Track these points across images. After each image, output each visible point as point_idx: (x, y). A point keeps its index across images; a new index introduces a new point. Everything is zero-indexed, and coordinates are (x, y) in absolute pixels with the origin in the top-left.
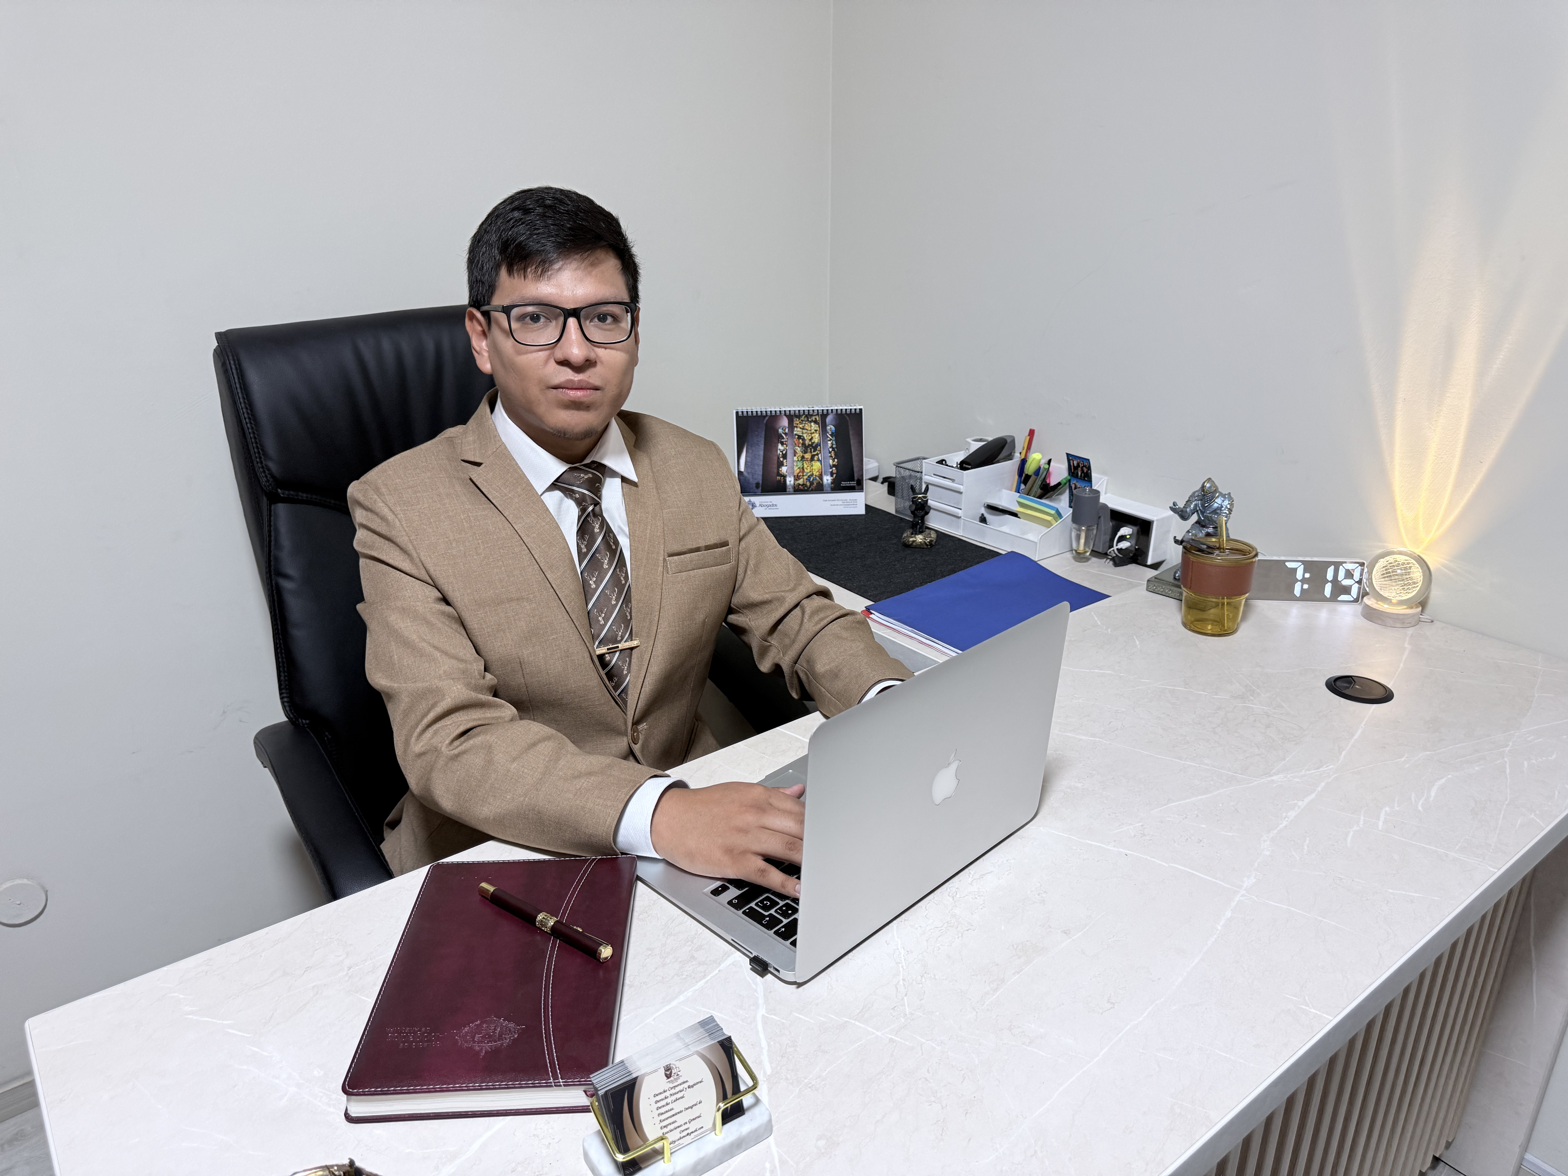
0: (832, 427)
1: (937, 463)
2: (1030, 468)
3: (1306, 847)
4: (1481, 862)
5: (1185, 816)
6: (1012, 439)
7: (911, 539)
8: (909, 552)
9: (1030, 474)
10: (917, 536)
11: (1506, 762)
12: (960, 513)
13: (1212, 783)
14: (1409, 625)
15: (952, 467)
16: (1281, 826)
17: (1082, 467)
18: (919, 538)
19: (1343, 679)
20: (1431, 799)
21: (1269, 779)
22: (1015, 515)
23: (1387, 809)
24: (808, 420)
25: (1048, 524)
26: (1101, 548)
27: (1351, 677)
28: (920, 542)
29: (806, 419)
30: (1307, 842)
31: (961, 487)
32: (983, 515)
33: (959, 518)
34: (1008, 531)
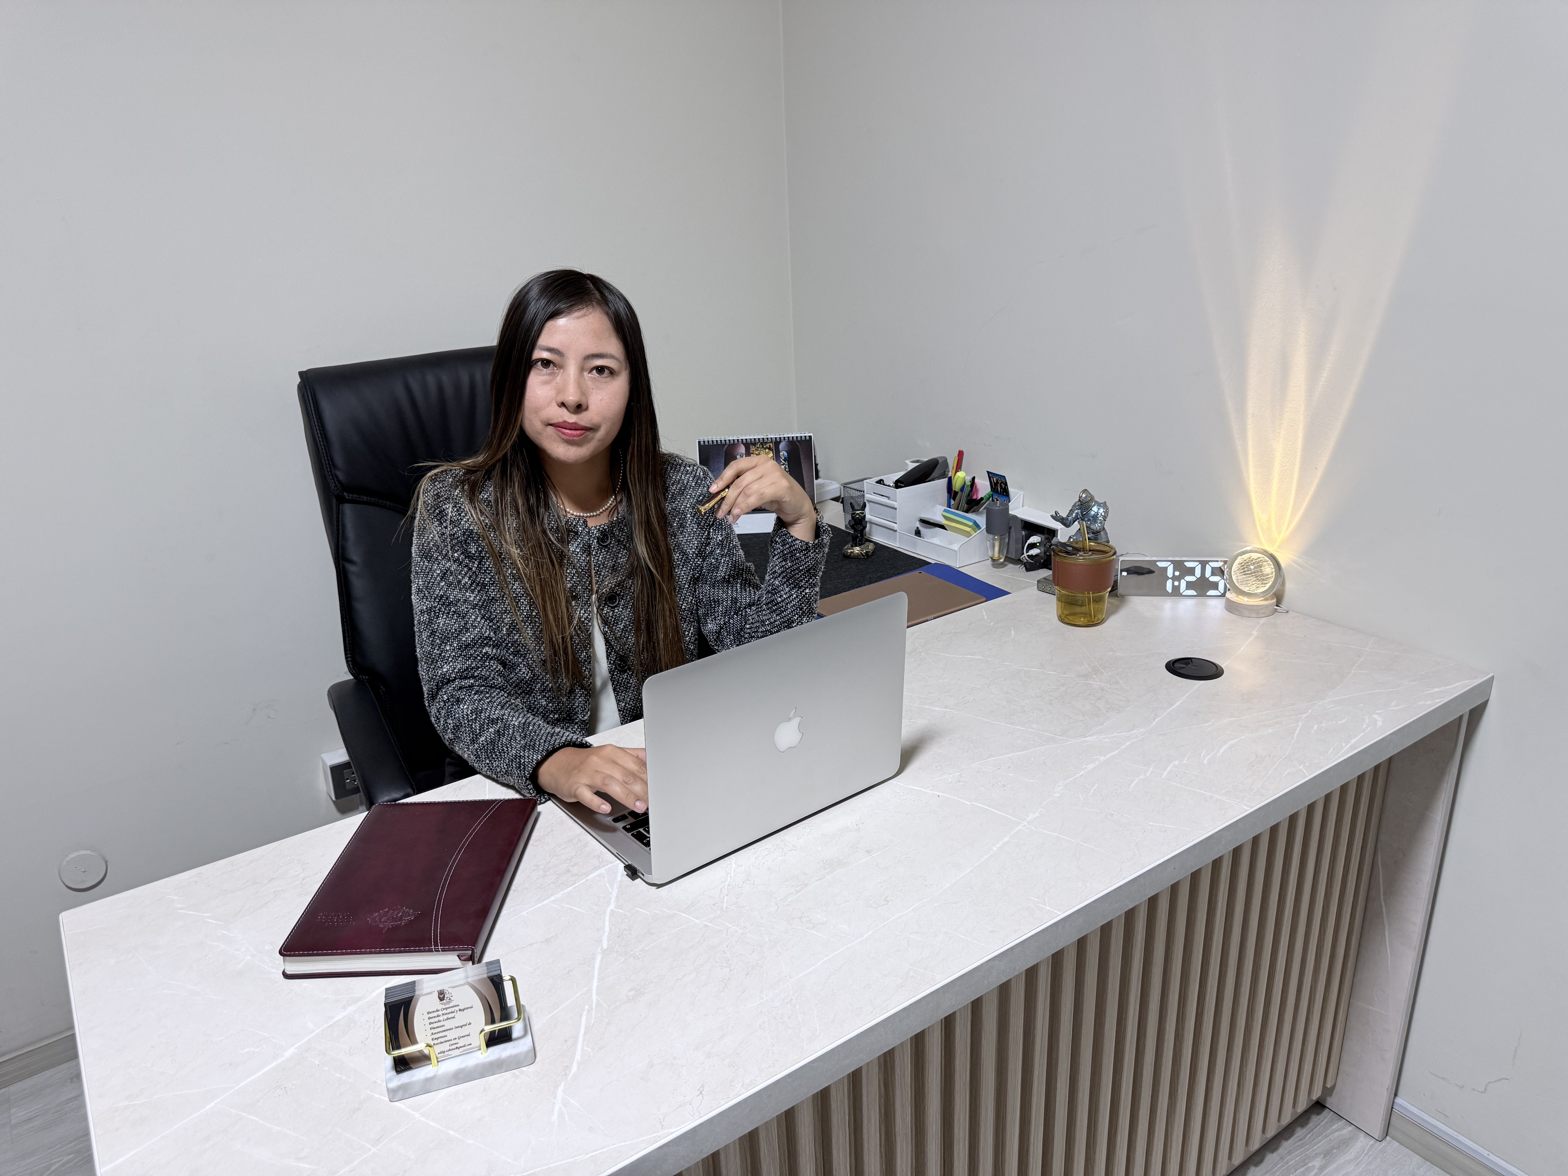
0: (785, 452)
1: (876, 482)
2: (957, 486)
3: (1092, 791)
4: (1239, 802)
5: (999, 767)
6: (943, 459)
7: (849, 551)
8: (847, 562)
9: (957, 490)
10: (854, 548)
11: (1299, 725)
12: (895, 526)
13: (1032, 742)
14: (1263, 615)
15: (889, 486)
16: (1078, 775)
17: (1001, 483)
18: (857, 550)
19: (1183, 661)
20: (1219, 754)
21: (1083, 739)
22: (942, 527)
23: (1176, 762)
24: (763, 447)
25: (968, 534)
26: (1014, 555)
27: (1190, 658)
28: (857, 553)
29: (761, 446)
30: (1095, 787)
31: (895, 503)
32: (918, 528)
33: (896, 531)
34: (938, 542)
